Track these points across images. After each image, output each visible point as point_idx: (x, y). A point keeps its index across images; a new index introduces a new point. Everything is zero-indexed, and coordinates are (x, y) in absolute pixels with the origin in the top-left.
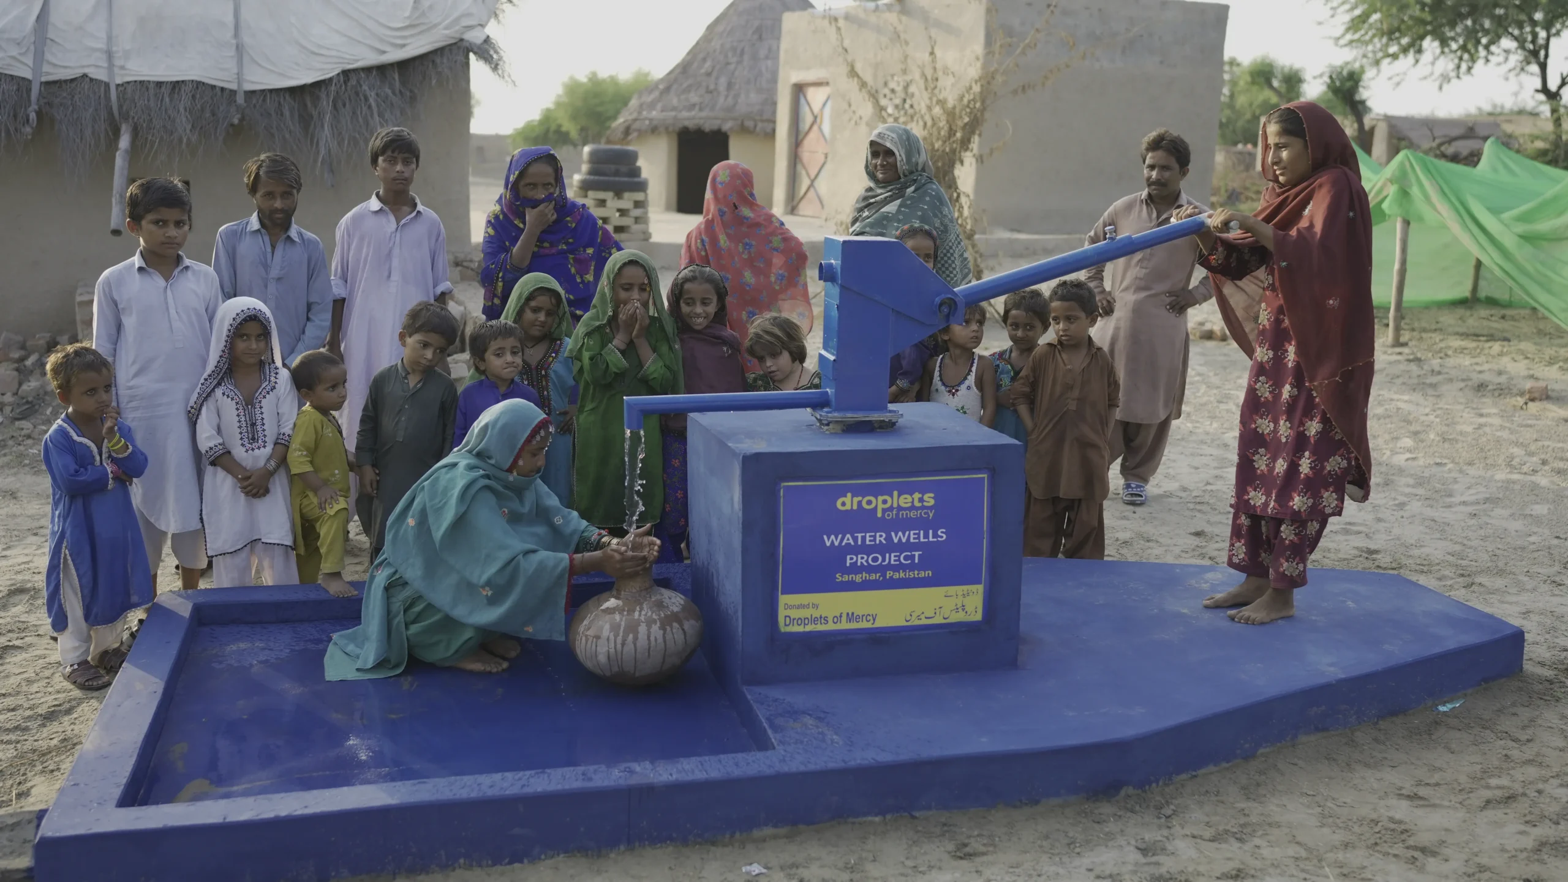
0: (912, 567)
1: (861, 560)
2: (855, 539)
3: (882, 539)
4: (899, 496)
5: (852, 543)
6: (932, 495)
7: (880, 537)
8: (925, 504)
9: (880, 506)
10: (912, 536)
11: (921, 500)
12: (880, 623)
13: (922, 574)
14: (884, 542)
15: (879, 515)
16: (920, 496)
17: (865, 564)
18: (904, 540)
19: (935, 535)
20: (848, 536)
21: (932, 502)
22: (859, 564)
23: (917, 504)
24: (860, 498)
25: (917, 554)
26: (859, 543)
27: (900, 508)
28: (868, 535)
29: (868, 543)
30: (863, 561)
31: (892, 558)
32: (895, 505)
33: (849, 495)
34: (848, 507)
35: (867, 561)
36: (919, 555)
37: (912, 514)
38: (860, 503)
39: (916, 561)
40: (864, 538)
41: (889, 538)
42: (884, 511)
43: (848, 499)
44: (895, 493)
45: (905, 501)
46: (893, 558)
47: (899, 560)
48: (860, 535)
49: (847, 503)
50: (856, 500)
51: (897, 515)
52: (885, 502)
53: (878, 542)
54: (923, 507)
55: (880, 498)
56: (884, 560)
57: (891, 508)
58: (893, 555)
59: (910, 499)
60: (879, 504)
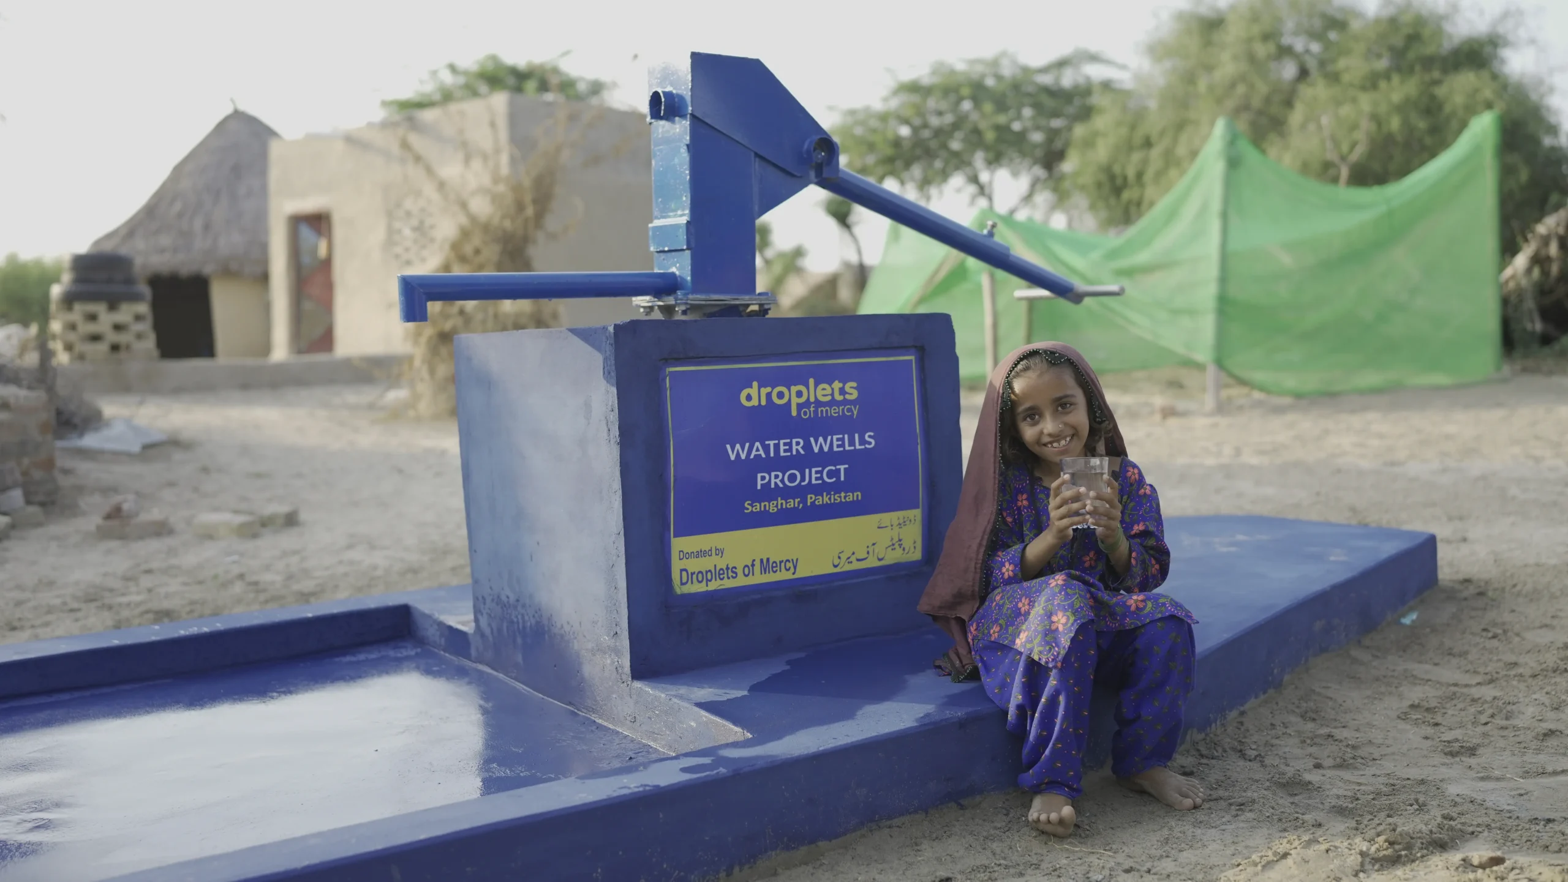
0: (837, 488)
1: (775, 479)
2: (766, 449)
3: (799, 448)
4: (816, 386)
5: (764, 456)
6: (854, 384)
7: (798, 446)
8: (848, 397)
9: (795, 401)
10: (835, 443)
11: (842, 391)
12: (803, 572)
13: (851, 497)
14: (802, 452)
15: (794, 413)
16: (841, 385)
17: (781, 485)
18: (826, 449)
19: (863, 442)
20: (757, 444)
21: (854, 395)
22: (773, 486)
23: (838, 397)
24: (769, 389)
25: (842, 467)
26: (772, 455)
27: (818, 403)
28: (782, 442)
29: (782, 454)
30: (778, 481)
31: (812, 476)
32: (812, 399)
33: (755, 384)
34: (754, 402)
35: (782, 481)
36: (845, 469)
37: (834, 412)
38: (769, 395)
39: (842, 479)
40: (777, 446)
41: (807, 447)
42: (800, 406)
43: (753, 391)
44: (811, 381)
45: (823, 392)
46: (814, 476)
47: (821, 478)
48: (772, 443)
49: (753, 396)
50: (765, 391)
51: (816, 412)
52: (799, 394)
53: (794, 453)
54: (845, 402)
55: (794, 389)
56: (803, 479)
57: (807, 403)
58: (814, 470)
59: (829, 391)
60: (792, 397)
